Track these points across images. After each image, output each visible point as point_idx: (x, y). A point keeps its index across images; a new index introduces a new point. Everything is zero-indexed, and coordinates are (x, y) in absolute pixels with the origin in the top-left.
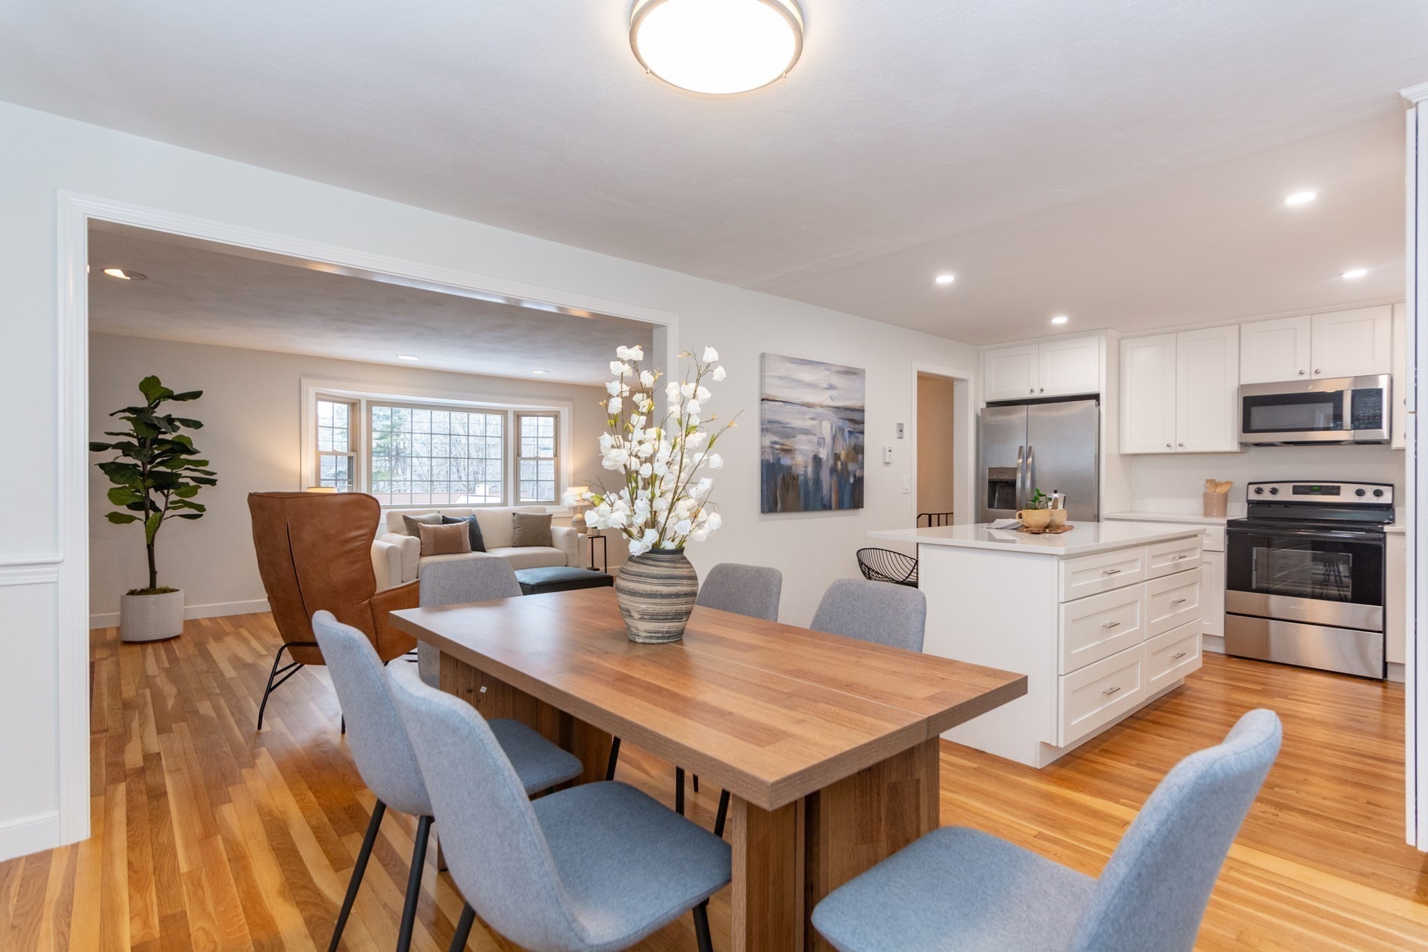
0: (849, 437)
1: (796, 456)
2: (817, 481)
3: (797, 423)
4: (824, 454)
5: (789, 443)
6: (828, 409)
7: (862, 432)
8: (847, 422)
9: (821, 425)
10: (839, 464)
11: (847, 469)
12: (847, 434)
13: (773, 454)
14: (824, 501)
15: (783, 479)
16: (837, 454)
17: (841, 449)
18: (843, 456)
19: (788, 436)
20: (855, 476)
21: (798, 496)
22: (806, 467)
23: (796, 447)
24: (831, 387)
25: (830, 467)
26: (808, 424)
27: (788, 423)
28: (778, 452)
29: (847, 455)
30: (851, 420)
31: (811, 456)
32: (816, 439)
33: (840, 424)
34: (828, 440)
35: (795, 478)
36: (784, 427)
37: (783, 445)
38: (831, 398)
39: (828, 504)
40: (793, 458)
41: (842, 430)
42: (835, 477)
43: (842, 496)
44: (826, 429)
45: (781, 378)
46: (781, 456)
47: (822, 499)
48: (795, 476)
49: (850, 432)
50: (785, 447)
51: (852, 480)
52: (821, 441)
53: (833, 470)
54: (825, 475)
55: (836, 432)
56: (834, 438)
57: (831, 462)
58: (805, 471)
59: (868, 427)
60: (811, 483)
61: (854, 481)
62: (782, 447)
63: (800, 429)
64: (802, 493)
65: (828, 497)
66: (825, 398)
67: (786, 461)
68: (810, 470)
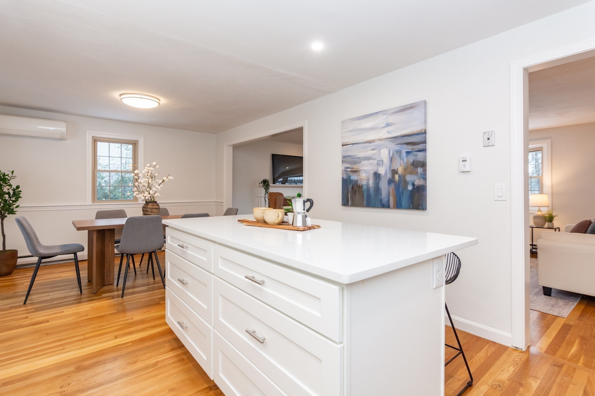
0: (407, 156)
1: (361, 174)
2: (377, 189)
3: (362, 154)
4: (382, 171)
5: (356, 167)
6: (386, 140)
7: (424, 150)
8: (405, 146)
9: (380, 153)
10: (397, 177)
11: (405, 180)
12: (404, 154)
13: (346, 174)
14: (383, 202)
15: (353, 187)
16: (394, 170)
17: (399, 165)
18: (400, 170)
19: (355, 163)
20: (413, 185)
21: (363, 197)
22: (368, 180)
23: (361, 168)
24: (388, 125)
25: (388, 179)
26: (369, 153)
27: (356, 155)
28: (349, 173)
29: (405, 169)
30: (408, 144)
31: (372, 173)
32: (376, 162)
33: (398, 148)
34: (386, 161)
35: (360, 187)
36: (353, 158)
37: (353, 168)
38: (388, 132)
39: (386, 204)
40: (359, 175)
41: (399, 152)
42: (392, 186)
43: (400, 199)
44: (384, 154)
45: (351, 131)
46: (351, 175)
47: (381, 200)
48: (360, 186)
49: (408, 153)
50: (353, 170)
51: (410, 188)
52: (380, 163)
53: (391, 181)
54: (384, 185)
55: (393, 155)
56: (391, 159)
57: (389, 176)
58: (367, 182)
59: (429, 146)
60: (372, 190)
61: (413, 188)
62: (351, 169)
63: (363, 157)
64: (365, 196)
65: (387, 199)
66: (384, 134)
67: (354, 177)
68: (371, 182)
